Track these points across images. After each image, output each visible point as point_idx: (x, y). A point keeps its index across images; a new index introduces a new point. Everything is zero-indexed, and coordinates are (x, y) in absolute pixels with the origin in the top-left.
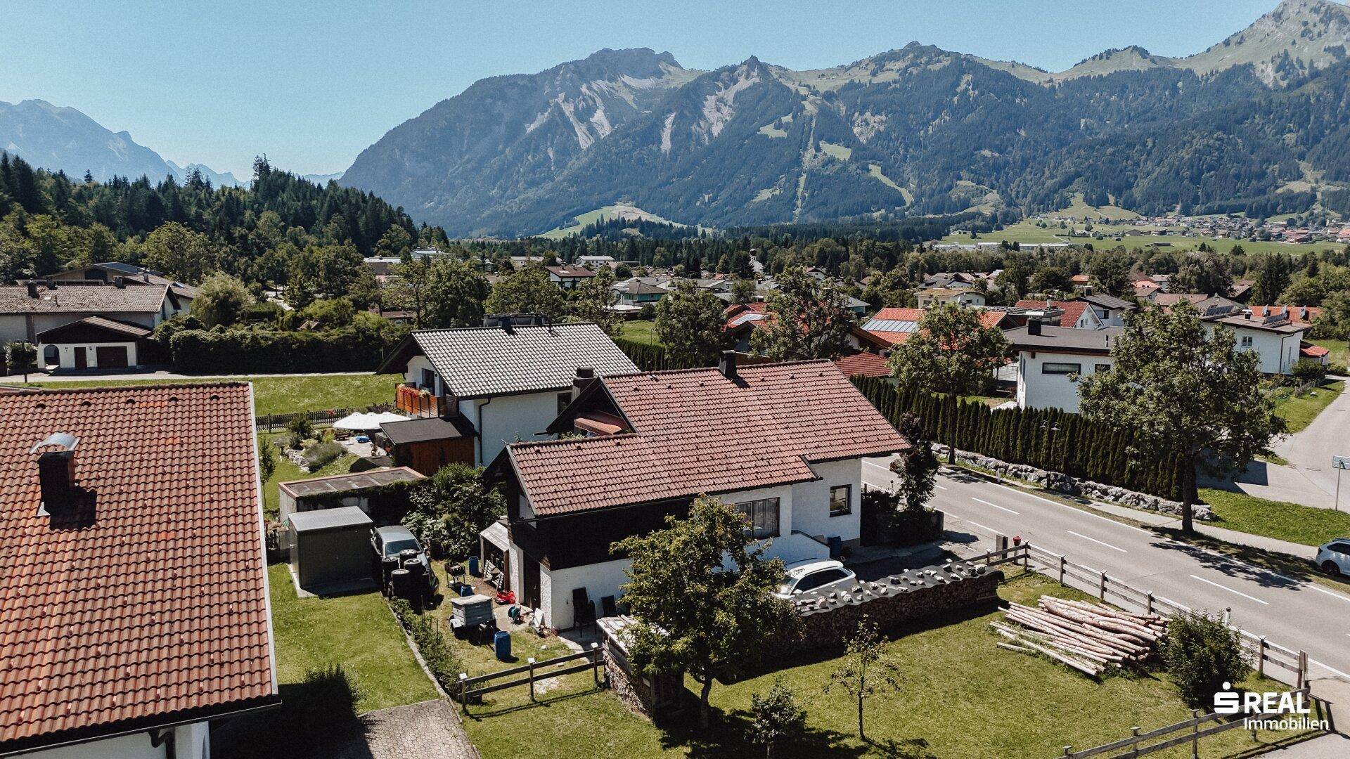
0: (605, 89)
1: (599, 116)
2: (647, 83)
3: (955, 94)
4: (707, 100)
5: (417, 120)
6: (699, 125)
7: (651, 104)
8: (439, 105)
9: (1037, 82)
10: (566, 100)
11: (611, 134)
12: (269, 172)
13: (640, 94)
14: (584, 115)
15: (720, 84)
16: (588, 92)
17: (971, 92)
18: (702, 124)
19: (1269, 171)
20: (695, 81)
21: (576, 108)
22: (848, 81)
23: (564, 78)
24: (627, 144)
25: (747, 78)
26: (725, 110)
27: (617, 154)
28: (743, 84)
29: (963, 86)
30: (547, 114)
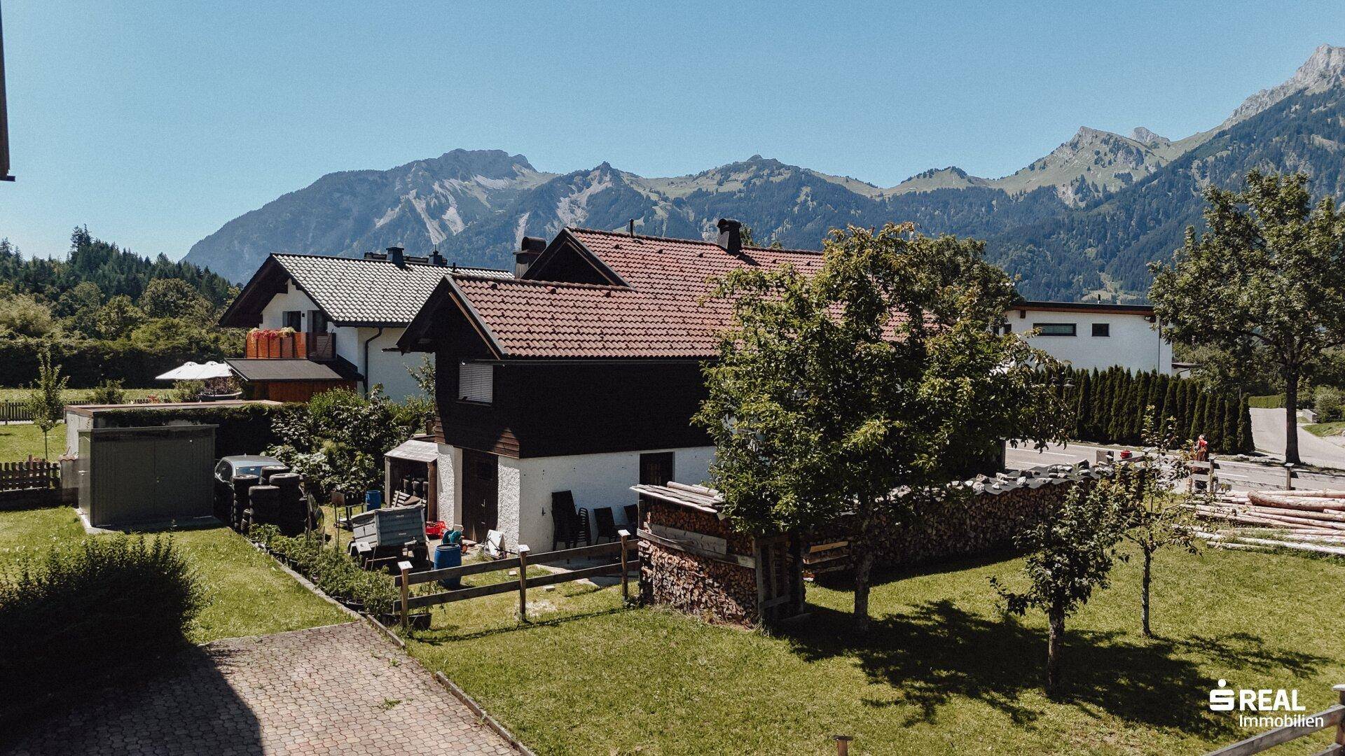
0: (458, 187)
1: (451, 214)
2: (501, 184)
3: (796, 204)
4: (560, 201)
5: (259, 213)
6: (553, 225)
7: (505, 205)
8: (282, 198)
9: (869, 196)
10: (418, 197)
11: (464, 231)
12: (89, 244)
13: (493, 194)
14: (437, 212)
15: (573, 187)
16: (440, 190)
17: (810, 203)
18: (556, 224)
19: (1074, 281)
20: (549, 183)
21: (428, 205)
22: (696, 189)
23: (415, 175)
24: (480, 241)
25: (599, 183)
26: (579, 212)
27: (469, 251)
28: (596, 188)
29: (802, 198)
30: (397, 210)
